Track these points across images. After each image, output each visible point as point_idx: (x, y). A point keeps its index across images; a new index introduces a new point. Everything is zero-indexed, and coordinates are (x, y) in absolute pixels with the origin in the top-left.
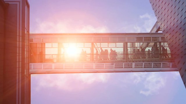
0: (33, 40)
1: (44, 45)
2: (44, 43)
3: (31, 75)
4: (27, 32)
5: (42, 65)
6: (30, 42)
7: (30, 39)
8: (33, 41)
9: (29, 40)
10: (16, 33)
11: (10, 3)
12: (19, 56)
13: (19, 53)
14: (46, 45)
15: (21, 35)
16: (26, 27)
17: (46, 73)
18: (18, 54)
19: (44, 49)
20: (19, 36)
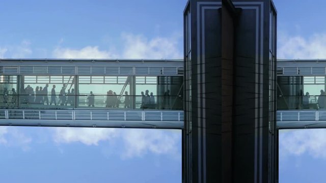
0: (282, 71)
1: (301, 80)
2: (302, 77)
3: (279, 130)
4: (273, 57)
5: (299, 113)
6: (278, 74)
7: (278, 69)
8: (282, 73)
9: (275, 71)
10: (254, 59)
11: (243, 8)
12: (259, 98)
13: (259, 94)
14: (304, 80)
15: (262, 62)
16: (270, 48)
17: (305, 127)
18: (257, 96)
19: (301, 85)
20: (259, 64)
